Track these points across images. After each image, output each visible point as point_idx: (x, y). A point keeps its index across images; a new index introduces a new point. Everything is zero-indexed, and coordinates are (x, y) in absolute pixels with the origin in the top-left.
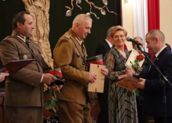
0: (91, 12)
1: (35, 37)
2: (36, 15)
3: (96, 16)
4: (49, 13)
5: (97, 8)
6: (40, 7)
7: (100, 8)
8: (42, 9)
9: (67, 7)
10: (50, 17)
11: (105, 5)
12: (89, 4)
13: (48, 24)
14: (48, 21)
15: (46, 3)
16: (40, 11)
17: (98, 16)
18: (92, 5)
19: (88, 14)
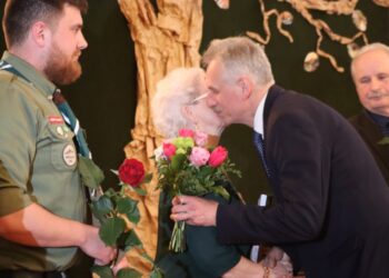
0: (319, 52)
2: (162, 58)
3: (334, 62)
5: (338, 38)
6: (174, 33)
7: (345, 41)
8: (180, 39)
9: (252, 35)
11: (358, 31)
12: (314, 28)
15: (190, 21)
16: (175, 45)
17: (339, 65)
18: (323, 31)
19: (311, 57)
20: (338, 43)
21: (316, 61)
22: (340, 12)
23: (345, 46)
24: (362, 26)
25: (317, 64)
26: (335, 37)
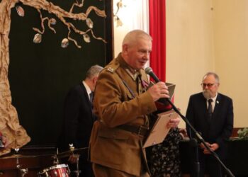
0: (69, 38)
3: (76, 43)
4: (9, 37)
5: (78, 31)
7: (82, 33)
9: (36, 29)
10: (10, 43)
11: (89, 28)
12: (67, 26)
13: (8, 53)
14: (7, 49)
15: (4, 22)
17: (78, 45)
18: (71, 28)
19: (65, 40)
20: (79, 34)
21: (67, 43)
22: (80, 19)
23: (82, 35)
24: (91, 26)
26: (77, 31)
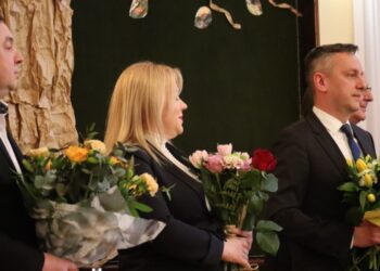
0: (212, 6)
1: (25, 87)
2: (28, 13)
3: (229, 18)
4: (72, 5)
10: (74, 18)
13: (70, 43)
14: (69, 34)
17: (235, 22)
19: (203, 11)
21: (208, 16)
25: (210, 20)
